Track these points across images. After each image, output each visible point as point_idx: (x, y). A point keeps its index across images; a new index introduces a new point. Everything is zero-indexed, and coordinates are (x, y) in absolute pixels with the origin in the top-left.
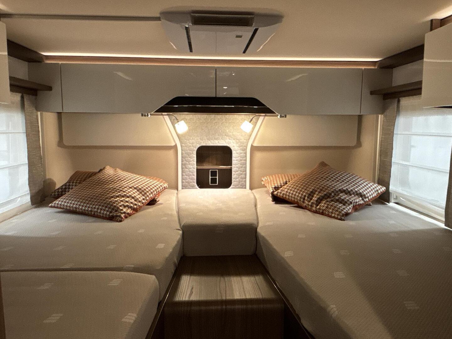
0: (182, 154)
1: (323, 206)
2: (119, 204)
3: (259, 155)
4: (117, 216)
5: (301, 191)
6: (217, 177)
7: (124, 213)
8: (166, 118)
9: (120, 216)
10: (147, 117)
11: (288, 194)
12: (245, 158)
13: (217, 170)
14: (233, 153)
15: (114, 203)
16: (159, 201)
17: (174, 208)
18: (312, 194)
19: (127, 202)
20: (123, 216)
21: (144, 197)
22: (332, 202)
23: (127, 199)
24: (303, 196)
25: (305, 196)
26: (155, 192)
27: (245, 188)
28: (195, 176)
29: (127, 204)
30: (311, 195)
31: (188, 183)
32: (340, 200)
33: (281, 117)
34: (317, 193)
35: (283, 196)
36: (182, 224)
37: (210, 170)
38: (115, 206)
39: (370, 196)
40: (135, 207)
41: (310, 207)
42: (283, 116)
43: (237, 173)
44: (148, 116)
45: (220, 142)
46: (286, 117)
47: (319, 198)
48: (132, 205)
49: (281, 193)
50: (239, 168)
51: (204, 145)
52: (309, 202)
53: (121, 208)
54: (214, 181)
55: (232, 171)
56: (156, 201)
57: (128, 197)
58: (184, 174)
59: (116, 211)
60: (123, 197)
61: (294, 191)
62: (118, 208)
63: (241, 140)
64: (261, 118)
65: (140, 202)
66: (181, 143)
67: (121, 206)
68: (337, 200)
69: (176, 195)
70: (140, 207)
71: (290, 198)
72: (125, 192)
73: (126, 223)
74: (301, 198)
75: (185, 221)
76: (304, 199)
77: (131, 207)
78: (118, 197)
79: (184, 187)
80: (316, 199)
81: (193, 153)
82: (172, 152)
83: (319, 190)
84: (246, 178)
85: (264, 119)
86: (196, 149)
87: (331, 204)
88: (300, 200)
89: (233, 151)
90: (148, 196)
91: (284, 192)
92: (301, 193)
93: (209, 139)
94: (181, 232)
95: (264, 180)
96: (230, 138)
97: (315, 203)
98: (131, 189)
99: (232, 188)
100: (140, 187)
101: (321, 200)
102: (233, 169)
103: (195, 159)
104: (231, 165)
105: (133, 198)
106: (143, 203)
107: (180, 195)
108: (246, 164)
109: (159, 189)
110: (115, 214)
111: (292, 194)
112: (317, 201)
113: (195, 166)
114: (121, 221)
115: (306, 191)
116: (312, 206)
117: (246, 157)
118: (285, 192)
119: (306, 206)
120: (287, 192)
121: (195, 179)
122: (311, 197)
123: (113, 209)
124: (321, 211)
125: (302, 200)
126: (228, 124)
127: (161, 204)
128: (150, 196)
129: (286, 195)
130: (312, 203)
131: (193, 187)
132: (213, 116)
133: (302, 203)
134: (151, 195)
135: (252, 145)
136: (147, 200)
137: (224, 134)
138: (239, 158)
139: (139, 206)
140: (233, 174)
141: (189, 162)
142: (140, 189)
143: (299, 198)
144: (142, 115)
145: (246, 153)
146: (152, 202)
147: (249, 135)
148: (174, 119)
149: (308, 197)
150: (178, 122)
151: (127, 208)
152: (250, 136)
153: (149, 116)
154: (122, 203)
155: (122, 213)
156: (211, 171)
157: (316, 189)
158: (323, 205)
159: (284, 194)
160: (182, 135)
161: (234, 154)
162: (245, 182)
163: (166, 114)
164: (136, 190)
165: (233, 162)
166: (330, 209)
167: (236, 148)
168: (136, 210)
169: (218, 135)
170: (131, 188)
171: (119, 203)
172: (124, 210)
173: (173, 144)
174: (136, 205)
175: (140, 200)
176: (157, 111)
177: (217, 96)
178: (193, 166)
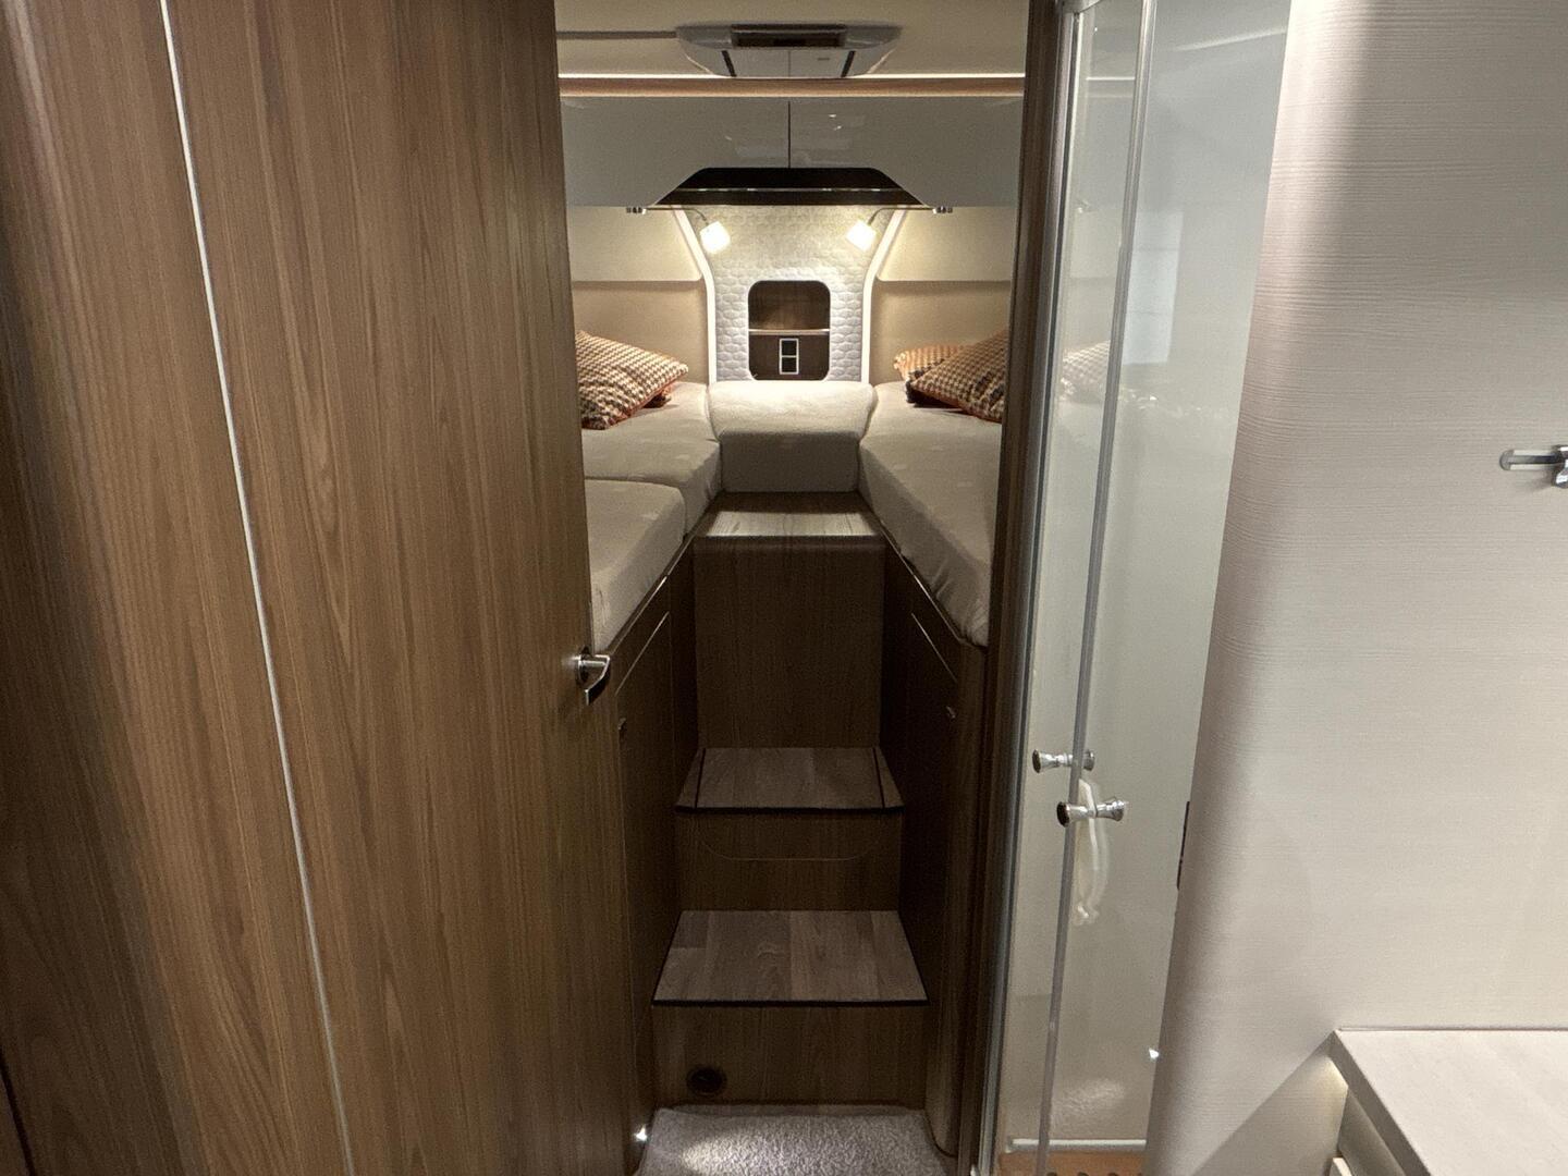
0: (717, 301)
2: (597, 398)
3: (893, 304)
4: (595, 419)
5: (964, 376)
6: (797, 357)
7: (608, 414)
8: (680, 217)
9: (600, 419)
10: (638, 214)
11: (938, 384)
12: (859, 310)
13: (797, 340)
14: (832, 298)
15: (587, 395)
16: (669, 400)
17: (703, 413)
18: (986, 382)
19: (611, 394)
20: (606, 418)
21: (641, 388)
23: (611, 390)
24: (967, 389)
25: (971, 387)
26: (663, 380)
27: (859, 380)
28: (746, 352)
29: (610, 398)
30: (982, 385)
31: (732, 367)
33: (939, 211)
34: (995, 380)
35: (928, 391)
36: (719, 434)
37: (781, 340)
38: (589, 401)
40: (626, 405)
41: (978, 409)
42: (944, 210)
43: (841, 344)
44: (640, 211)
45: (802, 272)
46: (951, 211)
47: (996, 391)
48: (620, 401)
49: (924, 383)
50: (846, 334)
51: (767, 278)
52: (978, 398)
53: (600, 405)
54: (789, 365)
55: (831, 340)
56: (664, 399)
57: (612, 386)
58: (722, 347)
59: (593, 410)
60: (602, 384)
61: (950, 378)
62: (596, 404)
63: (851, 268)
64: (898, 214)
65: (634, 396)
66: (715, 274)
67: (600, 401)
69: (704, 392)
70: (636, 407)
71: (943, 393)
72: (604, 375)
73: (612, 431)
74: (963, 391)
75: (723, 429)
76: (969, 393)
77: (619, 405)
78: (592, 384)
79: (721, 377)
80: (991, 392)
81: (740, 300)
82: (692, 298)
83: (999, 374)
84: (860, 357)
85: (904, 216)
86: (747, 289)
88: (961, 397)
89: (831, 293)
90: (649, 386)
92: (965, 380)
93: (776, 266)
94: (717, 445)
95: (899, 360)
96: (826, 263)
97: (989, 400)
98: (615, 372)
99: (831, 379)
100: (633, 368)
102: (831, 336)
103: (746, 312)
104: (828, 327)
105: (621, 388)
106: (640, 400)
107: (713, 391)
108: (861, 324)
109: (671, 374)
110: (591, 416)
111: (947, 383)
112: (992, 395)
113: (747, 329)
114: (603, 428)
115: (974, 378)
116: (982, 407)
117: (861, 306)
118: (932, 381)
119: (971, 408)
120: (937, 380)
121: (745, 359)
122: (982, 389)
123: (586, 407)
124: (998, 416)
125: (964, 395)
126: (820, 228)
127: (675, 406)
128: (652, 388)
129: (935, 387)
130: (984, 401)
131: (741, 377)
132: (786, 210)
133: (964, 401)
134: (656, 385)
135: (876, 280)
136: (647, 395)
137: (811, 253)
138: (847, 310)
139: (633, 404)
140: (831, 348)
141: (732, 319)
142: (633, 371)
143: (958, 392)
144: (629, 211)
145: (861, 299)
146: (657, 401)
147: (869, 254)
148: (697, 218)
149: (977, 389)
150: (707, 224)
151: (611, 406)
152: (872, 257)
153: (644, 211)
154: (601, 396)
155: (604, 414)
156: (783, 342)
157: (994, 372)
159: (930, 385)
160: (716, 256)
161: (835, 301)
162: (860, 366)
163: (679, 206)
164: (625, 374)
165: (833, 320)
167: (841, 286)
168: (628, 413)
169: (798, 256)
170: (614, 368)
171: (596, 396)
172: (607, 409)
173: (696, 278)
174: (627, 401)
175: (634, 392)
176: (663, 202)
177: (792, 166)
178: (741, 329)
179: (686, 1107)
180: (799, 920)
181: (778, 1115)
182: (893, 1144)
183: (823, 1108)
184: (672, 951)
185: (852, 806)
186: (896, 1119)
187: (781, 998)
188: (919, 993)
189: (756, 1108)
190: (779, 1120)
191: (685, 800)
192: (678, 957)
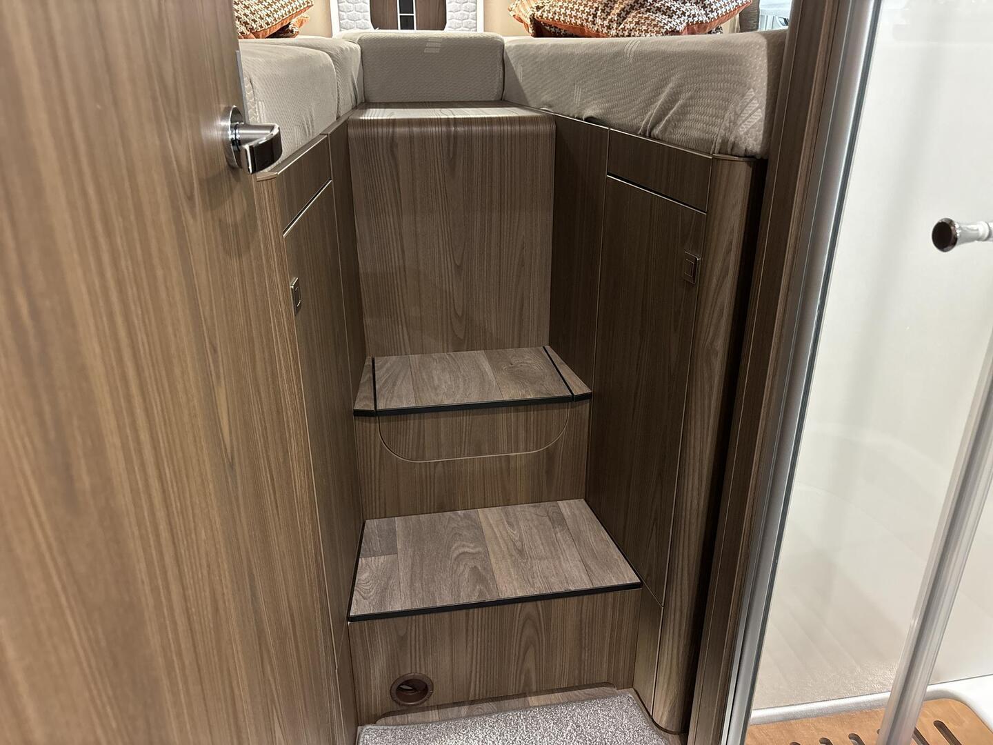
1: (631, 22)
6: (414, 14)
22: (648, 13)
24: (593, 11)
25: (597, 9)
28: (368, 20)
30: (608, 5)
32: (664, 9)
35: (554, 18)
39: (721, 7)
41: (605, 30)
47: (623, 9)
49: (548, 13)
52: (604, 19)
68: (659, 9)
74: (589, 14)
76: (595, 16)
80: (618, 12)
87: (646, 16)
88: (587, 20)
91: (556, 8)
94: (358, 47)
97: (616, 19)
99: (450, 30)
101: (628, 13)
111: (572, 9)
112: (619, 15)
116: (609, 28)
119: (597, 30)
121: (367, 12)
122: (607, 10)
124: (625, 33)
125: (591, 18)
129: (560, 14)
130: (611, 21)
131: (364, 29)
133: (590, 25)
143: (584, 16)
149: (603, 11)
158: (630, 20)
159: (555, 12)
166: (644, 24)
179: (390, 719)
180: (489, 517)
181: (490, 714)
182: (612, 729)
183: (533, 700)
184: (362, 561)
185: (539, 397)
186: (608, 702)
187: (488, 598)
188: (630, 577)
189: (464, 710)
190: (490, 720)
191: (362, 404)
192: (370, 569)
